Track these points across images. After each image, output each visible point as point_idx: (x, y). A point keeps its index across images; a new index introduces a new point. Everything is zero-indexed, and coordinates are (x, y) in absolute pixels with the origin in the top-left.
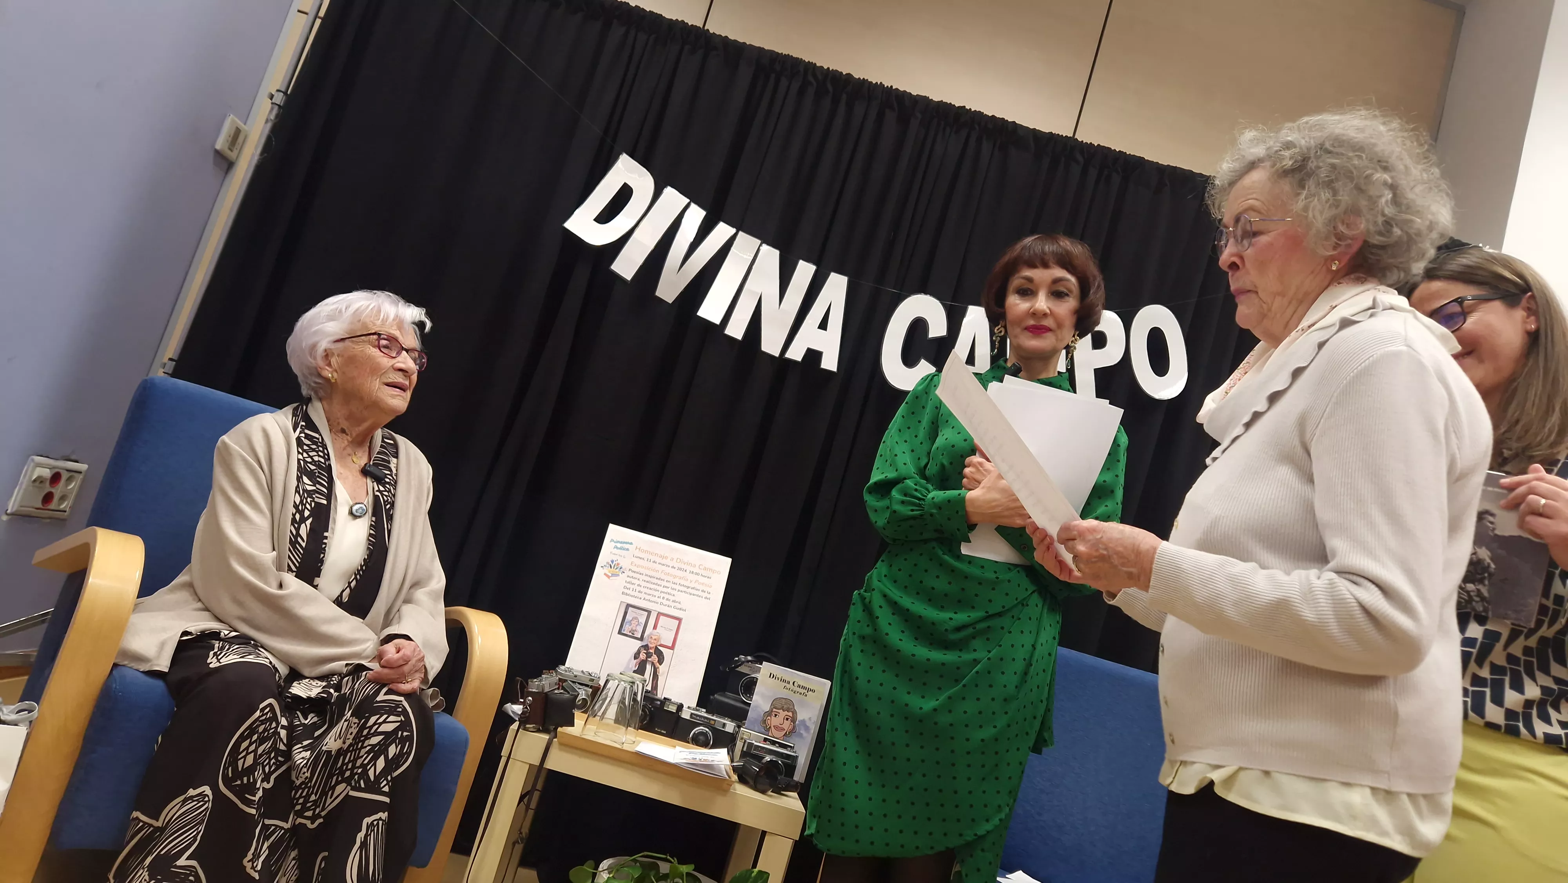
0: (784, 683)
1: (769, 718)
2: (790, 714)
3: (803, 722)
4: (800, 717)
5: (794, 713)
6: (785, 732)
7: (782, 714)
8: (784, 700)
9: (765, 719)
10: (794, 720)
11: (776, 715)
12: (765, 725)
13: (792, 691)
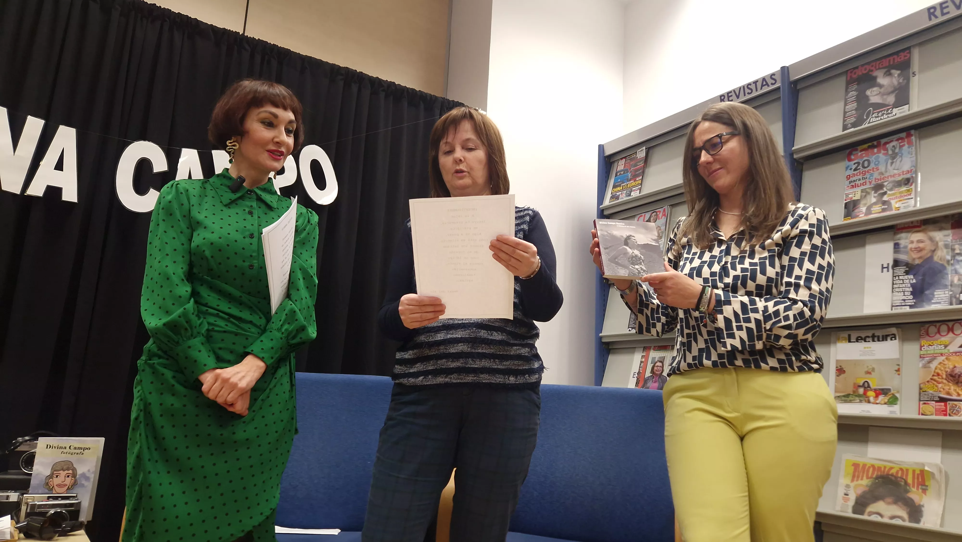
0: (61, 449)
1: (51, 480)
2: (70, 472)
3: (83, 475)
4: (79, 472)
5: (74, 470)
6: (68, 486)
7: (63, 473)
8: (62, 462)
9: (47, 481)
10: (74, 475)
11: (57, 476)
12: (48, 487)
13: (69, 453)
